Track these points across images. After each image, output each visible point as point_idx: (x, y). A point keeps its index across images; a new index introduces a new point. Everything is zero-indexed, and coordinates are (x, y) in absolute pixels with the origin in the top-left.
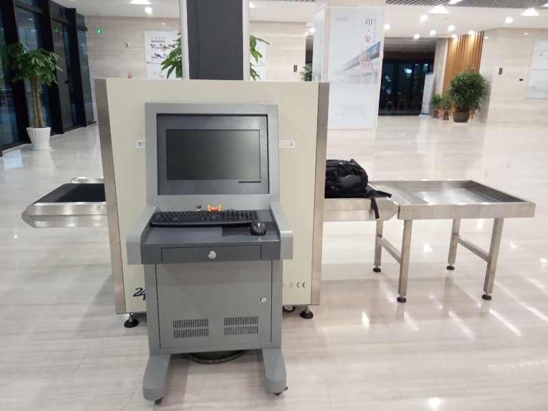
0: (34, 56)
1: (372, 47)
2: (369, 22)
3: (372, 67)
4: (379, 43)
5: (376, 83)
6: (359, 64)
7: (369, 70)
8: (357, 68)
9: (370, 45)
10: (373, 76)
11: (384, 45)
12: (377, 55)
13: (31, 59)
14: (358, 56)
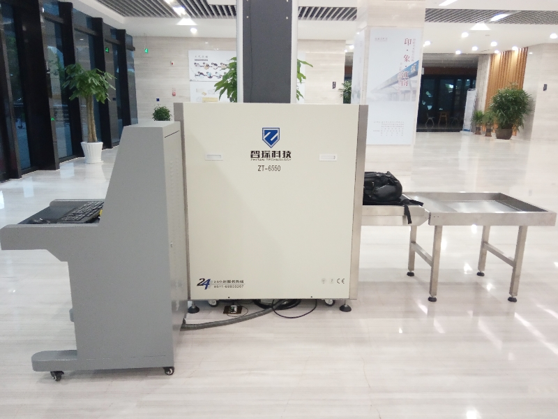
2: (408, 42)
3: (410, 85)
4: (417, 62)
5: (415, 100)
6: (397, 82)
7: (407, 88)
8: (396, 85)
9: (409, 64)
10: (411, 94)
12: (416, 74)
13: (87, 78)
14: (397, 75)
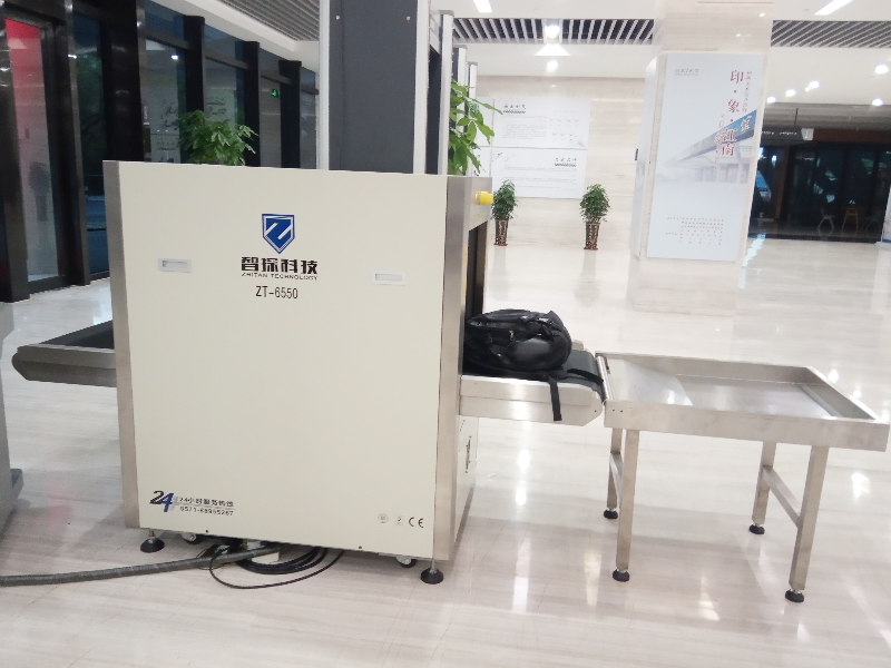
0: (217, 130)
1: (740, 120)
2: (737, 77)
3: (739, 154)
4: (754, 114)
5: (746, 181)
6: (714, 148)
7: (733, 160)
8: (712, 154)
9: (737, 116)
10: (740, 170)
11: (765, 115)
12: (750, 134)
13: (211, 134)
14: (713, 136)
